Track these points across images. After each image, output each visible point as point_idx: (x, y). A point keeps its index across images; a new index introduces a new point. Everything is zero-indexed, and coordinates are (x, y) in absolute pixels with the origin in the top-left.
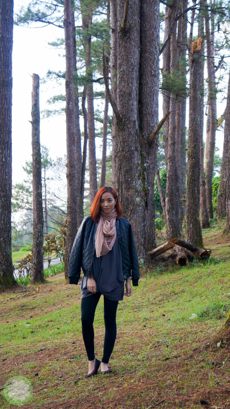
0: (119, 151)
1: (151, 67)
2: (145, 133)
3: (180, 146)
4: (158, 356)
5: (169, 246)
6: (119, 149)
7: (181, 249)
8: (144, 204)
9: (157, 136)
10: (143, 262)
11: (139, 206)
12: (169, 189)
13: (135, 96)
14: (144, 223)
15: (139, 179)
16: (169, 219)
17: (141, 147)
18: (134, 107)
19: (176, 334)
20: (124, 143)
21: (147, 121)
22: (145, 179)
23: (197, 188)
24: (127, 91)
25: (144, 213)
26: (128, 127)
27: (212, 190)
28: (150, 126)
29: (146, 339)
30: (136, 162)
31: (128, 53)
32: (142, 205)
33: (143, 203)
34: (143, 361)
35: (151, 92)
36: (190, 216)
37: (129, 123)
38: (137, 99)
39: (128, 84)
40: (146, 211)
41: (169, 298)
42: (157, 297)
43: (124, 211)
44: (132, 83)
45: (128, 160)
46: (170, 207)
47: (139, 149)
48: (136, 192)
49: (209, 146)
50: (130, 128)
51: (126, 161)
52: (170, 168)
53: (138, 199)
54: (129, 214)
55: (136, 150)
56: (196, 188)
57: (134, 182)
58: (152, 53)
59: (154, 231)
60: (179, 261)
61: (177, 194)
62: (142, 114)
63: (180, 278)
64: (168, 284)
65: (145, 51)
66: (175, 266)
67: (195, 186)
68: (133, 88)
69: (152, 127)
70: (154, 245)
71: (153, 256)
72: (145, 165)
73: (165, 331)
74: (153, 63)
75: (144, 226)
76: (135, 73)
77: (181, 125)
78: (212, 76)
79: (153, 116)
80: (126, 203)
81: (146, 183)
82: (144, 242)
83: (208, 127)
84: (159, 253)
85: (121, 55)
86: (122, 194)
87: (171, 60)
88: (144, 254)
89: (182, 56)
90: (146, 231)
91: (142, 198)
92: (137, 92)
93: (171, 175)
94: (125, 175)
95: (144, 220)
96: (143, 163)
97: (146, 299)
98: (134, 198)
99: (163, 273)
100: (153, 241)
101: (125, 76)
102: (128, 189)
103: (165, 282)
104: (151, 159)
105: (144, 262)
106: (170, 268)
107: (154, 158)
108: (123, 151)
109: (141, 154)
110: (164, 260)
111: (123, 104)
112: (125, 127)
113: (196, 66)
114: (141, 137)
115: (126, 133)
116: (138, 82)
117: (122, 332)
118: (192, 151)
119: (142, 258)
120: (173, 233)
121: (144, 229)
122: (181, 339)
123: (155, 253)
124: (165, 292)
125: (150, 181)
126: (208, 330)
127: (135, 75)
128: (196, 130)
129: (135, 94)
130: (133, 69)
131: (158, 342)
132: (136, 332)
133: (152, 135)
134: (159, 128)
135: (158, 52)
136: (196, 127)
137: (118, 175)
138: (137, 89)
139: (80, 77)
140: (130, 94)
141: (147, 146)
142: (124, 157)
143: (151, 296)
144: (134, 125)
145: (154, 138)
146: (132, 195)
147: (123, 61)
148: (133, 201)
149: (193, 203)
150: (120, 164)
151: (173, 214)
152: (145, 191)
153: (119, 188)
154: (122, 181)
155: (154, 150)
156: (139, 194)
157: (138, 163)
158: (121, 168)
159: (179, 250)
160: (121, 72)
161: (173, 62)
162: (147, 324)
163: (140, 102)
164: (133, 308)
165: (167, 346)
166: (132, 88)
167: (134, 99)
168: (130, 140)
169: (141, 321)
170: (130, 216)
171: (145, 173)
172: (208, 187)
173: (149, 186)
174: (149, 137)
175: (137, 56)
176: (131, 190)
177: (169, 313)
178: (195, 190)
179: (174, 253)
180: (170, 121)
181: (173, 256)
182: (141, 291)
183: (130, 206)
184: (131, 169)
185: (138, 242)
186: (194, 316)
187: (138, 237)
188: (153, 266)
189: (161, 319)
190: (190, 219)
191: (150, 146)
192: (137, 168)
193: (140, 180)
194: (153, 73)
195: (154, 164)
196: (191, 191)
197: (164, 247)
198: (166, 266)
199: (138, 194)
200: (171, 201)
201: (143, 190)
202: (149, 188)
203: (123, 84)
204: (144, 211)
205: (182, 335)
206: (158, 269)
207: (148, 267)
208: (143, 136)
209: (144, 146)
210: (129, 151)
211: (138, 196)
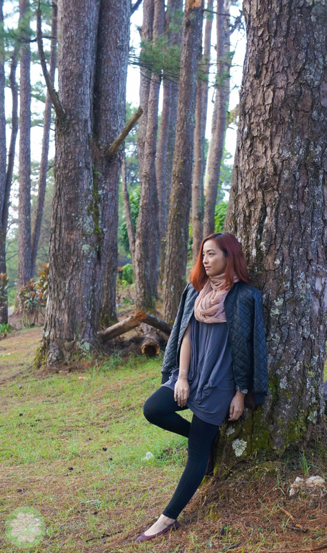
0: (59, 167)
1: (116, 33)
2: (102, 139)
3: (167, 153)
4: (78, 532)
5: (132, 324)
6: (59, 164)
7: (152, 329)
8: (95, 256)
9: (121, 147)
10: (88, 348)
11: (87, 259)
12: (141, 226)
13: (89, 80)
14: (93, 285)
15: (89, 216)
16: (139, 273)
17: (94, 163)
18: (86, 97)
19: (114, 490)
20: (67, 155)
21: (106, 121)
22: (98, 215)
23: (185, 229)
24: (76, 71)
25: (94, 269)
26: (75, 130)
27: (214, 225)
28: (110, 130)
29: (67, 496)
30: (85, 187)
31: (79, 8)
32: (92, 257)
33: (93, 254)
34: (53, 538)
35: (115, 74)
36: (170, 273)
37: (77, 123)
38: (92, 85)
39: (78, 59)
40: (98, 266)
41: (120, 415)
42: (102, 412)
43: (62, 264)
44: (84, 58)
45: (73, 183)
46: (141, 255)
47: (91, 165)
48: (83, 235)
49: (214, 155)
50: (78, 131)
51: (69, 185)
52: (145, 192)
53: (86, 247)
54: (70, 271)
55: (87, 167)
56: (182, 230)
57: (81, 219)
58: (118, 11)
59: (113, 293)
60: (145, 349)
61: (156, 233)
62: (99, 109)
63: (142, 380)
64: (123, 389)
65: (108, 7)
66: (139, 357)
67: (182, 226)
68: (86, 66)
69: (114, 132)
70: (112, 315)
71: (106, 339)
72: (100, 192)
73: (98, 484)
74: (120, 28)
75: (93, 291)
76: (89, 42)
77: (169, 119)
78: (224, 42)
79: (116, 113)
80: (66, 253)
81: (100, 222)
82: (92, 315)
83: (214, 122)
84: (115, 333)
85: (69, 10)
86: (60, 237)
87: (155, 17)
88: (92, 335)
89: (177, 7)
90: (96, 298)
91: (92, 245)
92: (93, 73)
93: (146, 204)
94: (66, 208)
95: (94, 281)
96: (96, 188)
97: (84, 415)
98: (79, 245)
99: (120, 367)
100: (112, 308)
101: (73, 46)
102: (71, 229)
103: (118, 386)
104: (110, 183)
105: (91, 348)
106: (131, 360)
107: (115, 182)
108: (65, 167)
109: (94, 175)
110: (122, 345)
111: (68, 91)
112: (71, 130)
113: (193, 32)
114: (95, 147)
115: (72, 138)
116: (94, 57)
117: (33, 477)
118: (180, 169)
119: (88, 342)
120: (145, 296)
121: (93, 296)
122: (120, 501)
123: (109, 334)
124: (116, 404)
125: (106, 219)
126: (163, 486)
127: (90, 45)
128: (188, 137)
129: (88, 76)
130: (87, 35)
131: (83, 505)
132: (54, 480)
133: (113, 145)
134: (126, 133)
135: (129, 10)
136: (187, 132)
137: (55, 207)
138: (92, 68)
139: (8, 32)
140: (80, 76)
141: (105, 162)
142: (66, 177)
143: (92, 409)
144: (85, 126)
145: (116, 149)
146: (77, 240)
147: (71, 21)
148: (77, 249)
149: (177, 253)
150: (59, 188)
151: (146, 266)
152: (98, 234)
153: (55, 227)
154: (61, 217)
155: (115, 169)
156: (88, 239)
157: (89, 189)
158: (60, 195)
159: (148, 330)
160: (68, 38)
161: (157, 22)
162: (75, 464)
163: (97, 90)
164: (62, 430)
165: (96, 513)
166: (84, 67)
167: (86, 85)
168: (77, 150)
169: (68, 457)
170: (72, 273)
171: (99, 205)
172: (209, 219)
173: (105, 227)
174: (108, 147)
175: (94, 14)
176: (75, 232)
177: (114, 446)
178: (180, 233)
179: (139, 334)
180: (149, 117)
181: (137, 340)
182: (80, 398)
183: (72, 257)
184: (76, 198)
185: (83, 315)
186: (149, 456)
187: (83, 308)
188: (104, 355)
189: (99, 456)
190: (170, 277)
191: (110, 162)
192: (86, 196)
193: (91, 217)
194: (119, 43)
195: (114, 192)
196: (175, 234)
197: (124, 325)
198: (125, 356)
199: (86, 239)
200: (144, 245)
201: (94, 232)
202: (105, 230)
203: (69, 58)
204: (95, 266)
205: (123, 494)
206: (112, 361)
207: (97, 357)
208: (98, 146)
209: (99, 162)
210: (74, 169)
211: (86, 242)
